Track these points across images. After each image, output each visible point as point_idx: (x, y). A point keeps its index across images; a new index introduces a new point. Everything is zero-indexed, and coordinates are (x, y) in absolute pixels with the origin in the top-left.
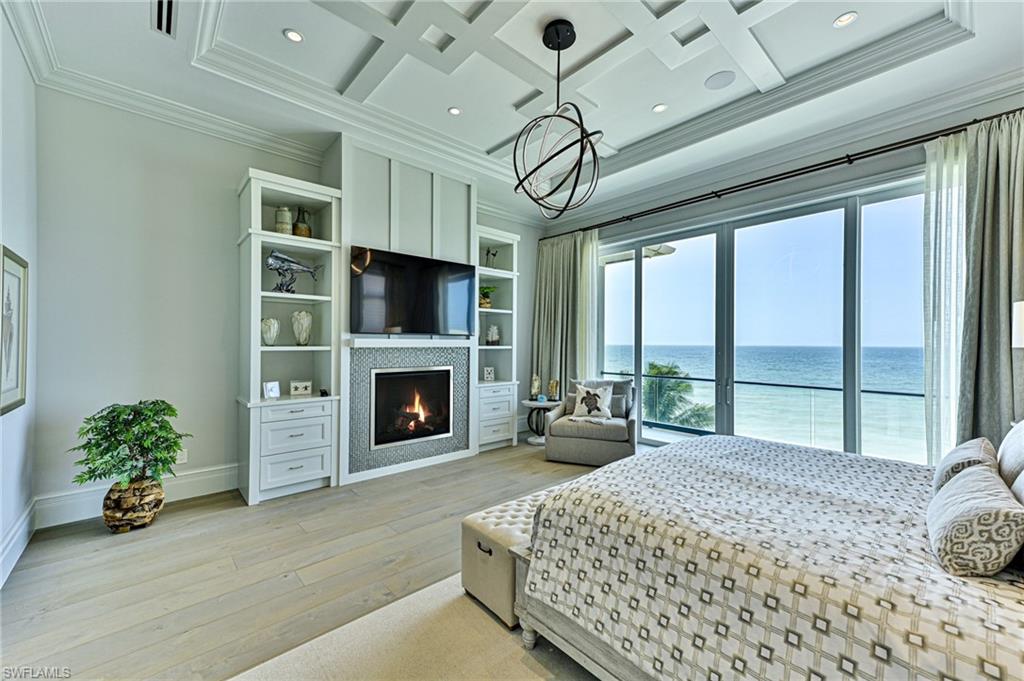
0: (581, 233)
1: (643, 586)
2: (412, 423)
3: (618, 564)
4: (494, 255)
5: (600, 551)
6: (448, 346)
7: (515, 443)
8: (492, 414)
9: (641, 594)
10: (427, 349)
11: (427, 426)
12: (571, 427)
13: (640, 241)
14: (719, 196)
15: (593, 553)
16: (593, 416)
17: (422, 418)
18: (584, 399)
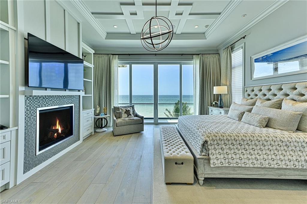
0: (112, 55)
1: (243, 149)
2: (56, 134)
3: (235, 147)
4: (85, 56)
5: (229, 146)
6: (72, 95)
7: (93, 134)
8: (87, 123)
9: (243, 151)
10: (64, 96)
11: (62, 135)
12: (124, 122)
13: (132, 62)
14: (156, 55)
15: (228, 147)
16: (129, 117)
17: (60, 131)
18: (125, 112)
